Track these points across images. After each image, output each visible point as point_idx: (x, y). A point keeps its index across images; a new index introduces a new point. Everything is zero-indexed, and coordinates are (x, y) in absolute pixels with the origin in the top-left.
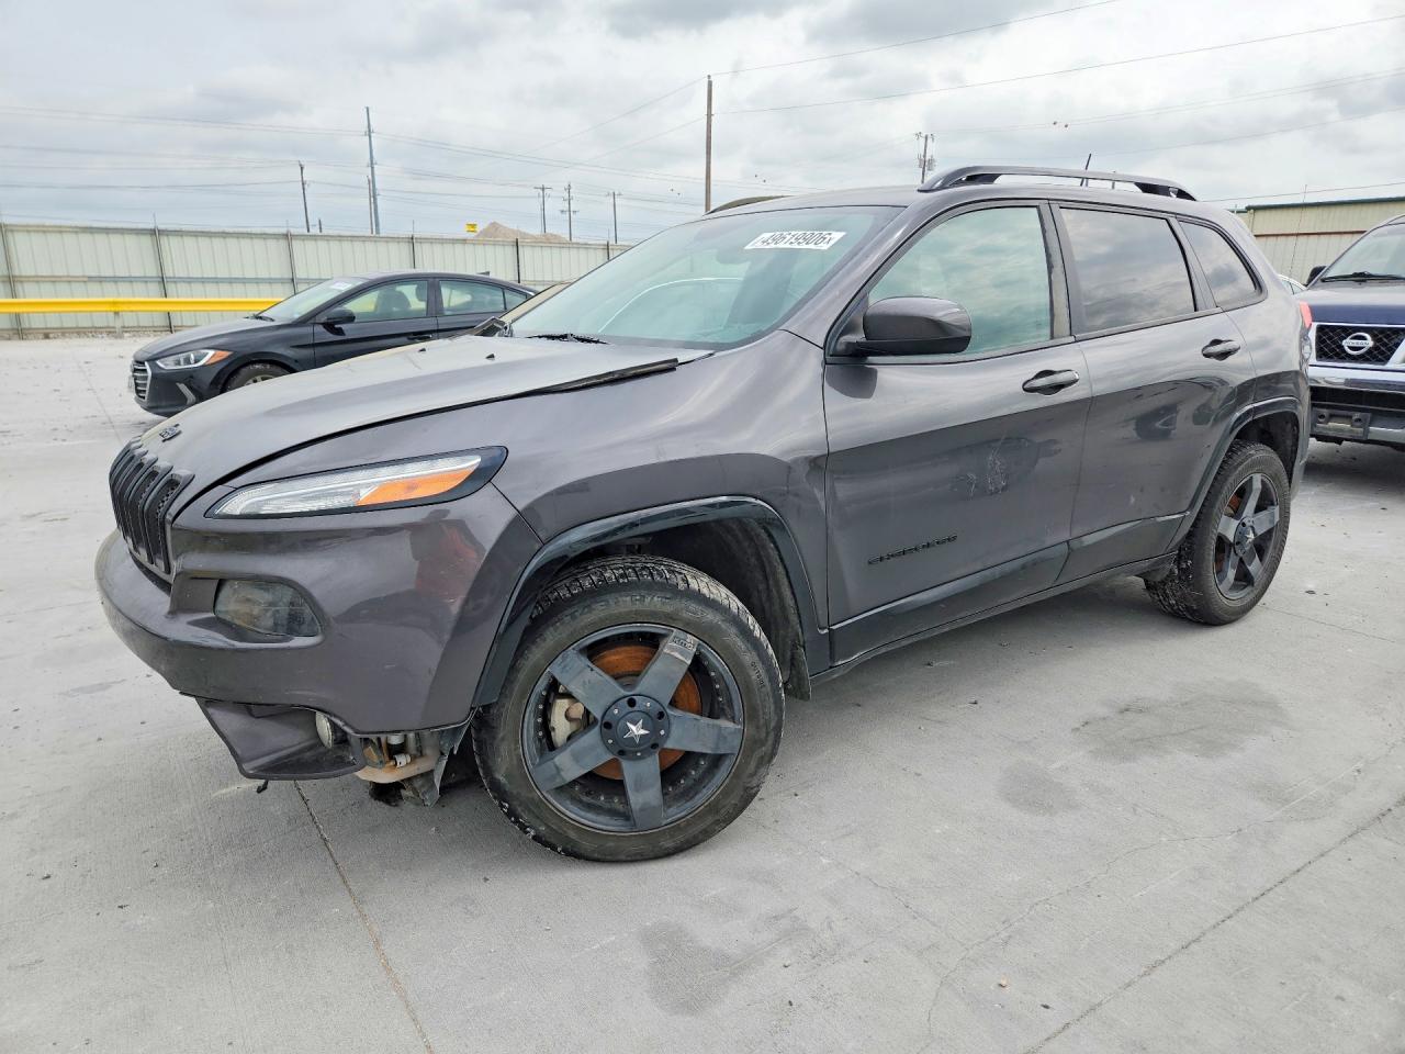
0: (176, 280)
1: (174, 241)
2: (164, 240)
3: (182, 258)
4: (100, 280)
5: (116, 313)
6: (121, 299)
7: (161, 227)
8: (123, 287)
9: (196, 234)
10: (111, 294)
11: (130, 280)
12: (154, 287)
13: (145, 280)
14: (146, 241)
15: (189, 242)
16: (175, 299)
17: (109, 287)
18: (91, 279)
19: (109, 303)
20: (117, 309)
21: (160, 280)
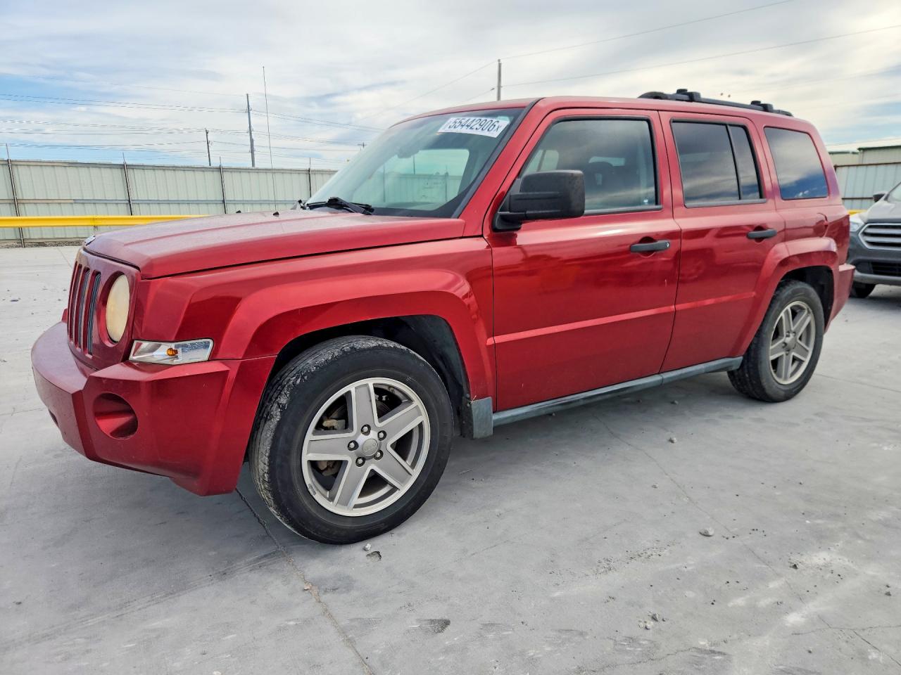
0: (139, 202)
1: (138, 173)
2: (130, 172)
3: (143, 186)
4: (83, 202)
5: (95, 227)
6: (98, 217)
7: (129, 162)
8: (101, 207)
9: (154, 168)
10: (90, 213)
11: (106, 202)
12: (124, 208)
13: (116, 202)
14: (118, 173)
15: (149, 173)
16: (138, 216)
17: (89, 207)
18: (75, 201)
19: (90, 219)
20: (96, 224)
21: (127, 202)
